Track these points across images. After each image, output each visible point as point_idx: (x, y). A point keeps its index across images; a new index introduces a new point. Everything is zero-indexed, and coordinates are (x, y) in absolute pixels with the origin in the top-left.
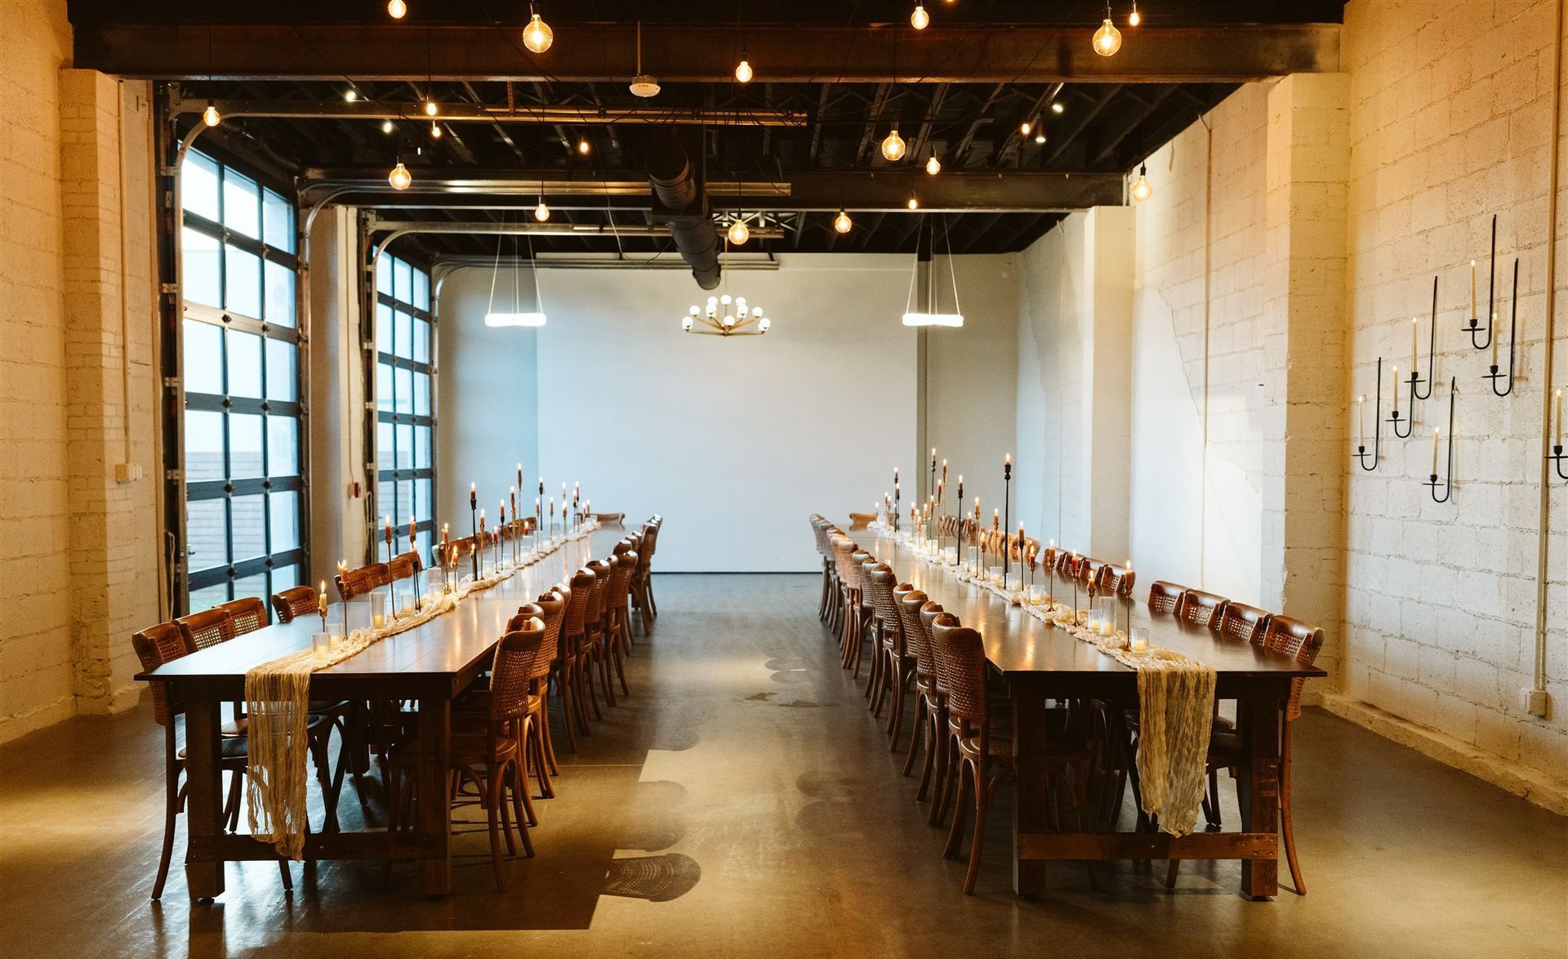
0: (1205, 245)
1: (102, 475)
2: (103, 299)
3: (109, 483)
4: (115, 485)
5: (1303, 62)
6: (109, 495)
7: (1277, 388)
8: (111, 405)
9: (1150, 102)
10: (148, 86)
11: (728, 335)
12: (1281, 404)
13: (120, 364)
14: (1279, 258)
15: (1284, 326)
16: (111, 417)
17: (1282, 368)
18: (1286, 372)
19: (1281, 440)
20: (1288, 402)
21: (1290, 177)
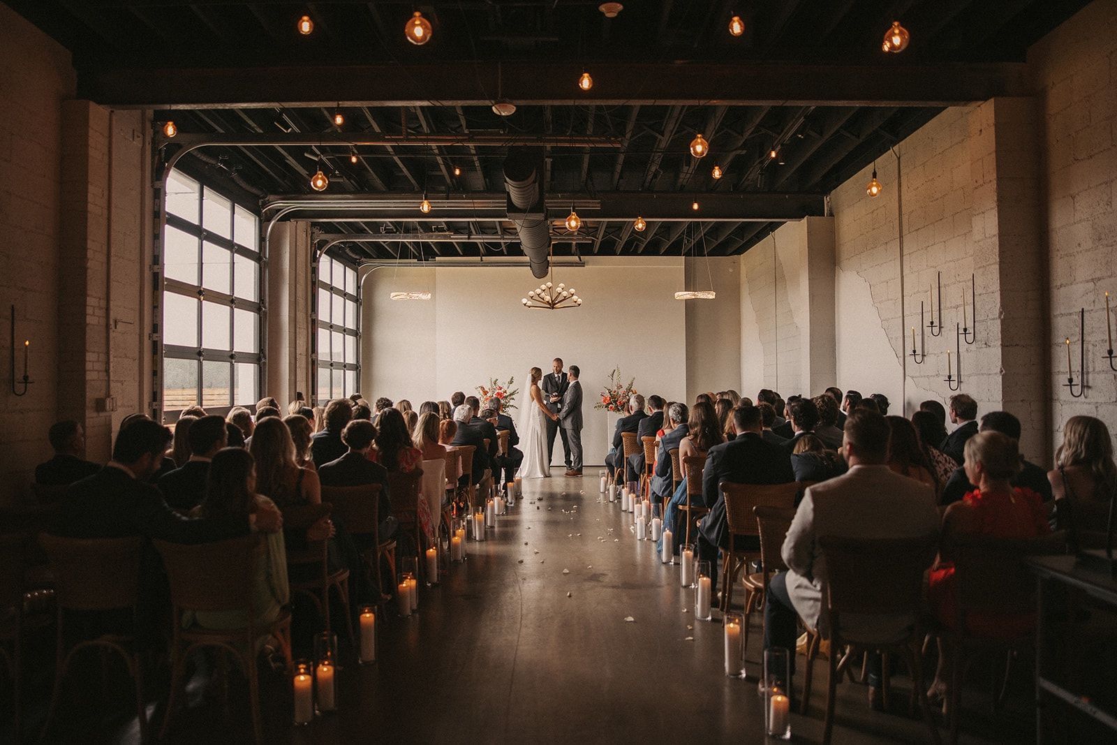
0: (898, 236)
1: (83, 406)
2: (89, 271)
3: (90, 412)
4: (95, 413)
5: (997, 91)
6: (89, 423)
7: (990, 333)
8: (94, 352)
9: (858, 137)
10: (143, 123)
11: (553, 308)
12: (995, 346)
13: (103, 321)
14: (987, 235)
15: (996, 286)
16: (93, 362)
17: (994, 319)
18: (999, 322)
19: (996, 374)
20: (1002, 345)
21: (995, 175)
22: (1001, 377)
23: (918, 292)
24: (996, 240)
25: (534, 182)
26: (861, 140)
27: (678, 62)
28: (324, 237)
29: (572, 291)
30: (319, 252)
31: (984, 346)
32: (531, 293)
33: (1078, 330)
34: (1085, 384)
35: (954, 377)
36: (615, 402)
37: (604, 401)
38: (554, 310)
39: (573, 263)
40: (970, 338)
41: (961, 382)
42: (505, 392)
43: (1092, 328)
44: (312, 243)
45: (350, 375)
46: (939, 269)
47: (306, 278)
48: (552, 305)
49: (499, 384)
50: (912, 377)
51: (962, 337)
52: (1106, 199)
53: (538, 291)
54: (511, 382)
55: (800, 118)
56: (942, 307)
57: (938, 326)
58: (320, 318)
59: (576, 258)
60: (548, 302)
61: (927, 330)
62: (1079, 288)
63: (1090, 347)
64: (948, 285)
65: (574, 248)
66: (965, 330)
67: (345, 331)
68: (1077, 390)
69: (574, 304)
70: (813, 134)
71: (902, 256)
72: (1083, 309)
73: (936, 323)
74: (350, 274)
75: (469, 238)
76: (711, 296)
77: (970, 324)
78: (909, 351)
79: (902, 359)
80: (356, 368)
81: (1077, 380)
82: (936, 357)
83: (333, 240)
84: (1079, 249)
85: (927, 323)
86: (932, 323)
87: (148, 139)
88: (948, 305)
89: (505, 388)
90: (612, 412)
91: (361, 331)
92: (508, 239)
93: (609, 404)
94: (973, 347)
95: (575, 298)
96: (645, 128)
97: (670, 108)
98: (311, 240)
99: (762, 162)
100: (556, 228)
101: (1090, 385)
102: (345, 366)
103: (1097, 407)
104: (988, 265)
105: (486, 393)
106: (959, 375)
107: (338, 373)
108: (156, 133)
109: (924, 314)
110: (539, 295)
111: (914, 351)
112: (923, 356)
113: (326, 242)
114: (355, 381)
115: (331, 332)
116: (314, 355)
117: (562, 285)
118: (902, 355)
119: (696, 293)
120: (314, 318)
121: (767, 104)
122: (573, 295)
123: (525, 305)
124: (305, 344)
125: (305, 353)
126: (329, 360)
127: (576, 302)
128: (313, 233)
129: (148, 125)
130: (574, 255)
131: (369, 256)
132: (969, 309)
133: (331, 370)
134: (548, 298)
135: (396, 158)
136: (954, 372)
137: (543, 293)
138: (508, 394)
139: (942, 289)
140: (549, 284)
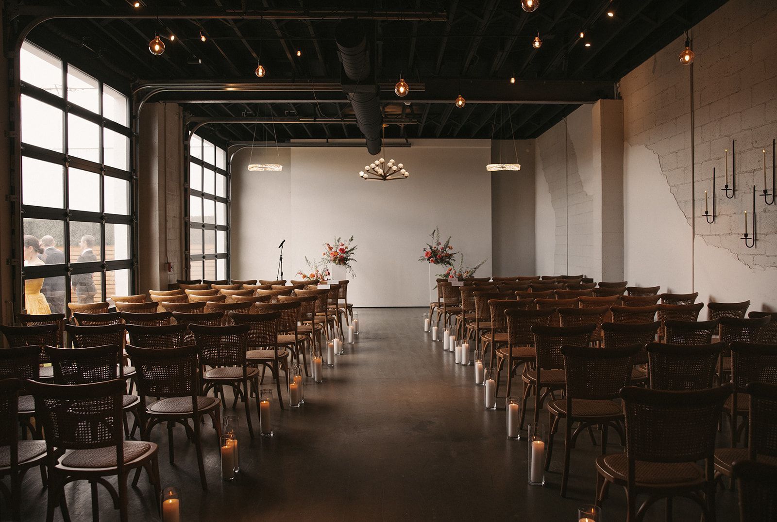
23: (710, 160)
26: (658, 25)
28: (194, 119)
29: (401, 165)
30: (190, 132)
32: (367, 167)
35: (750, 236)
36: (436, 256)
37: (426, 255)
38: (386, 181)
39: (401, 144)
40: (769, 199)
41: (756, 240)
42: (347, 248)
44: (184, 125)
45: (221, 235)
46: (733, 137)
47: (179, 153)
48: (384, 177)
49: (342, 241)
50: (703, 236)
53: (373, 165)
54: (352, 240)
56: (736, 172)
57: (732, 189)
58: (192, 187)
59: (403, 140)
60: (381, 174)
61: (720, 193)
64: (744, 152)
65: (402, 132)
66: (764, 192)
67: (215, 198)
69: (401, 176)
71: (693, 129)
73: (731, 186)
74: (221, 153)
75: (315, 121)
76: (516, 167)
77: (769, 187)
78: (699, 213)
79: (691, 220)
80: (225, 228)
82: (728, 217)
83: (202, 122)
85: (720, 186)
86: (726, 187)
88: (744, 170)
89: (346, 245)
90: (433, 264)
91: (230, 199)
92: (347, 122)
93: (430, 258)
94: (773, 207)
95: (403, 171)
96: (466, 12)
98: (183, 121)
100: (387, 115)
102: (216, 227)
105: (331, 249)
106: (755, 234)
107: (209, 233)
109: (717, 179)
110: (373, 169)
111: (707, 212)
112: (715, 216)
113: (196, 124)
114: (226, 239)
115: (203, 199)
116: (186, 218)
117: (392, 161)
118: (691, 216)
119: (504, 165)
120: (186, 187)
122: (401, 169)
123: (362, 177)
124: (178, 208)
125: (178, 216)
126: (202, 222)
127: (403, 174)
128: (184, 116)
130: (402, 138)
131: (236, 139)
132: (769, 173)
133: (203, 230)
134: (381, 171)
135: (244, 41)
136: (750, 231)
137: (377, 168)
138: (349, 249)
139: (737, 156)
140: (382, 160)
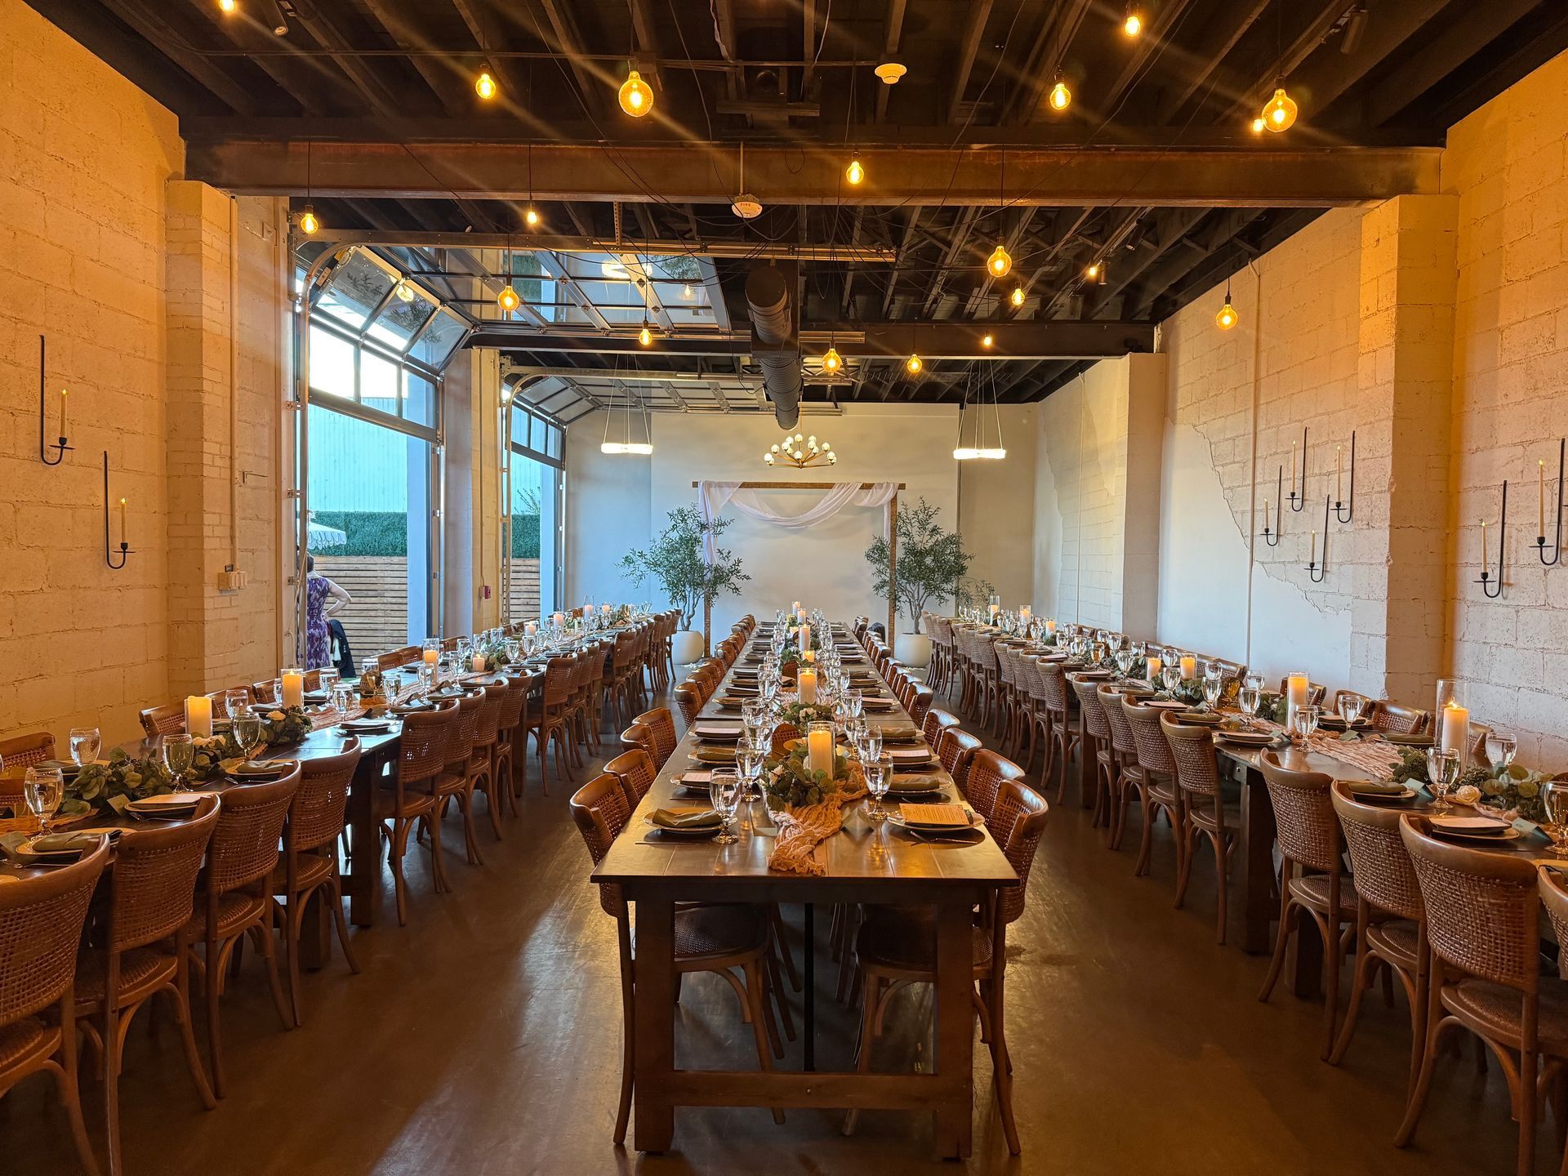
0: (1253, 380)
1: (201, 583)
2: (206, 408)
3: (210, 591)
4: (217, 593)
5: (1403, 186)
6: (208, 604)
7: (1375, 511)
8: (214, 513)
9: (1206, 248)
10: (276, 214)
11: (803, 467)
12: (1380, 527)
13: (226, 474)
14: (1379, 382)
15: (1387, 449)
16: (213, 526)
17: (1381, 492)
18: (1388, 496)
19: (1381, 564)
20: (1390, 526)
21: (1395, 300)
22: (1387, 568)
23: (1276, 453)
24: (1391, 388)
25: (786, 308)
26: (1209, 253)
27: (976, 146)
28: (517, 369)
29: (826, 446)
31: (1365, 527)
32: (775, 448)
33: (1498, 509)
34: (1505, 581)
35: (1319, 566)
38: (803, 469)
39: (828, 411)
40: (1345, 515)
41: (1325, 572)
43: (1518, 507)
44: (501, 378)
46: (1306, 423)
48: (801, 464)
50: (1262, 563)
51: (1333, 514)
52: (1548, 334)
53: (785, 445)
55: (1130, 222)
56: (1307, 474)
57: (1300, 498)
59: (831, 405)
60: (796, 459)
61: (1287, 504)
62: (1501, 455)
63: (1514, 532)
64: (1317, 446)
65: (829, 392)
66: (1339, 504)
68: (1493, 588)
70: (1146, 243)
71: (1256, 407)
72: (1505, 482)
73: (1298, 495)
75: (700, 378)
76: (1000, 454)
77: (1345, 498)
78: (1259, 530)
79: (1249, 539)
81: (1494, 575)
82: (1296, 538)
83: (529, 375)
84: (1505, 402)
85: (1286, 494)
86: (1293, 494)
87: (283, 235)
88: (1317, 471)
94: (1348, 527)
95: (829, 455)
96: (927, 236)
97: (961, 210)
98: (500, 373)
99: (1076, 282)
100: (808, 367)
101: (1511, 582)
103: (1517, 612)
104: (1377, 421)
106: (1324, 563)
108: (292, 227)
109: (1283, 483)
110: (784, 450)
111: (1267, 530)
112: (1279, 536)
113: (520, 377)
117: (814, 438)
118: (1249, 534)
119: (981, 451)
121: (1089, 204)
122: (826, 451)
123: (767, 462)
127: (830, 460)
128: (501, 364)
129: (283, 217)
130: (829, 401)
132: (1346, 478)
134: (796, 455)
136: (1318, 559)
137: (790, 449)
139: (1309, 450)
140: (799, 437)
